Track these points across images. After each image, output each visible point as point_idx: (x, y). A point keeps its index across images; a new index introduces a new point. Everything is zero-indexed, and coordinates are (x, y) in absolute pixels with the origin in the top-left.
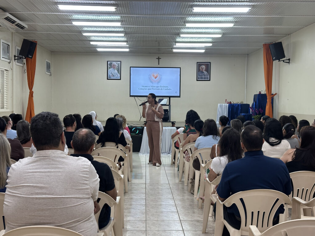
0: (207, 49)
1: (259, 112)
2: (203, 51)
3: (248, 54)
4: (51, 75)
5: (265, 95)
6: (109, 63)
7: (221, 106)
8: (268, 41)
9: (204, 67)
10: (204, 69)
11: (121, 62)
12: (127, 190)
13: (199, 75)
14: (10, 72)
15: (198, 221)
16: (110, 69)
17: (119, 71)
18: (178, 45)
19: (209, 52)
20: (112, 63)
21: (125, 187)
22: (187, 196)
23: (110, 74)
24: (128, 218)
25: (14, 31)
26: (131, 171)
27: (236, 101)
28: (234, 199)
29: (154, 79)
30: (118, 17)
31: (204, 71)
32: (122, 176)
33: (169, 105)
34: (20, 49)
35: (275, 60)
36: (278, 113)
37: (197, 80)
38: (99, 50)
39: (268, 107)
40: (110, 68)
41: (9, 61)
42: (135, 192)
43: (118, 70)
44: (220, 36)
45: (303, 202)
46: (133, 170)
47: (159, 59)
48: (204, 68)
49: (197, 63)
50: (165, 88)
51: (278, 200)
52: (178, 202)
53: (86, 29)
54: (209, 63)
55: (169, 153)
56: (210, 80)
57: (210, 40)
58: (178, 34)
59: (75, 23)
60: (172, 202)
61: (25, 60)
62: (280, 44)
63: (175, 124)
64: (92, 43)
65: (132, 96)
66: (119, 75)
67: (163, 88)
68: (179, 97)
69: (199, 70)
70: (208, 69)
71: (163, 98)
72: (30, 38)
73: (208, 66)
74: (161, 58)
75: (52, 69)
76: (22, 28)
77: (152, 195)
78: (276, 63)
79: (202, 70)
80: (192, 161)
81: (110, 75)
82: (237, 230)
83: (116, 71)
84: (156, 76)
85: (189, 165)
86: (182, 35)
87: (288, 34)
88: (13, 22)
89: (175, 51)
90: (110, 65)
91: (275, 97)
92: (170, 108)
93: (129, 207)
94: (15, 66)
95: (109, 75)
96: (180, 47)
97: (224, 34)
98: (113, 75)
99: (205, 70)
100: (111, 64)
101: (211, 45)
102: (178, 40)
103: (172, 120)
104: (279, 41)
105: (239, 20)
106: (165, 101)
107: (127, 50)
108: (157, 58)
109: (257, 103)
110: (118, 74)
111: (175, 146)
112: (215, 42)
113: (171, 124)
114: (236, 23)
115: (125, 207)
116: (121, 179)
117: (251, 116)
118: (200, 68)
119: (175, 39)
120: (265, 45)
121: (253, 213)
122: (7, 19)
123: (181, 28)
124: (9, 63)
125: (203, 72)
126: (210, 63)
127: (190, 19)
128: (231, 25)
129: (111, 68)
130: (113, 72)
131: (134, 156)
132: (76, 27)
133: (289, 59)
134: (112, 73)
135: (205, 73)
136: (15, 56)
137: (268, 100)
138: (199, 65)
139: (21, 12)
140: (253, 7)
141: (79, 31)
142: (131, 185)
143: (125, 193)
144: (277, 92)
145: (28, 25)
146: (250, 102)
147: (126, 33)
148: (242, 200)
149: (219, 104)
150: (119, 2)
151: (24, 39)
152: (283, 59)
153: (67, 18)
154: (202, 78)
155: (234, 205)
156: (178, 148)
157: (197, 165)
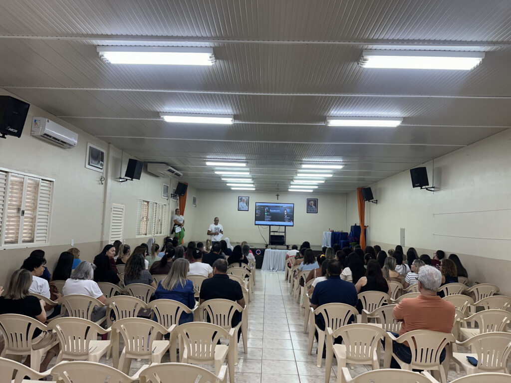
0: (314, 189)
1: (355, 239)
2: (311, 191)
3: (347, 194)
4: (196, 207)
5: (359, 226)
7: (325, 233)
8: (361, 186)
9: (312, 202)
12: (250, 300)
13: (309, 209)
14: (167, 206)
15: (301, 325)
16: (240, 203)
17: (248, 204)
18: (292, 187)
19: (316, 192)
20: (242, 198)
21: (249, 297)
22: (295, 306)
24: (251, 321)
25: (172, 178)
26: (254, 285)
27: (338, 229)
28: (321, 309)
30: (248, 169)
32: (247, 290)
33: (285, 232)
34: (175, 189)
35: (366, 200)
36: (370, 241)
38: (232, 189)
39: (361, 236)
41: (167, 198)
42: (256, 301)
43: (246, 204)
44: (323, 182)
45: (367, 313)
46: (256, 283)
47: (278, 195)
51: (349, 311)
52: (287, 310)
53: (224, 176)
57: (316, 184)
58: (292, 180)
59: (217, 173)
60: (283, 310)
61: (178, 198)
62: (370, 189)
64: (228, 184)
65: (257, 225)
66: (247, 207)
68: (293, 226)
69: (309, 204)
70: (316, 204)
72: (183, 181)
73: (316, 202)
75: (197, 202)
76: (179, 175)
77: (269, 304)
78: (366, 202)
79: (311, 205)
80: (299, 279)
81: (241, 207)
82: (322, 331)
83: (245, 204)
85: (297, 282)
86: (294, 180)
87: (376, 182)
88: (173, 172)
89: (290, 190)
90: (240, 200)
91: (367, 228)
92: (285, 234)
93: (252, 313)
94: (171, 202)
96: (293, 188)
97: (326, 180)
99: (314, 205)
101: (317, 187)
102: (292, 183)
103: (287, 244)
104: (369, 186)
105: (336, 172)
106: (282, 229)
107: (254, 189)
108: (276, 195)
109: (354, 233)
111: (288, 266)
112: (320, 185)
113: (286, 247)
114: (334, 174)
115: (249, 312)
116: (246, 292)
117: (348, 243)
119: (290, 182)
120: (358, 188)
121: (333, 319)
122: (169, 170)
123: (294, 175)
124: (167, 199)
126: (317, 199)
127: (300, 171)
128: (331, 176)
129: (242, 202)
130: (243, 205)
131: (257, 272)
132: (218, 175)
133: (377, 201)
135: (314, 207)
136: (172, 195)
137: (362, 231)
138: (309, 201)
139: (179, 165)
140: (345, 165)
141: (219, 177)
142: (254, 296)
143: (249, 302)
144: (369, 225)
145: (183, 173)
146: (349, 231)
147: (253, 179)
148: (325, 310)
149: (324, 232)
150: (249, 161)
151: (179, 183)
152: (372, 200)
153: (212, 169)
154: (311, 211)
155: (320, 313)
156: (290, 267)
157: (302, 283)
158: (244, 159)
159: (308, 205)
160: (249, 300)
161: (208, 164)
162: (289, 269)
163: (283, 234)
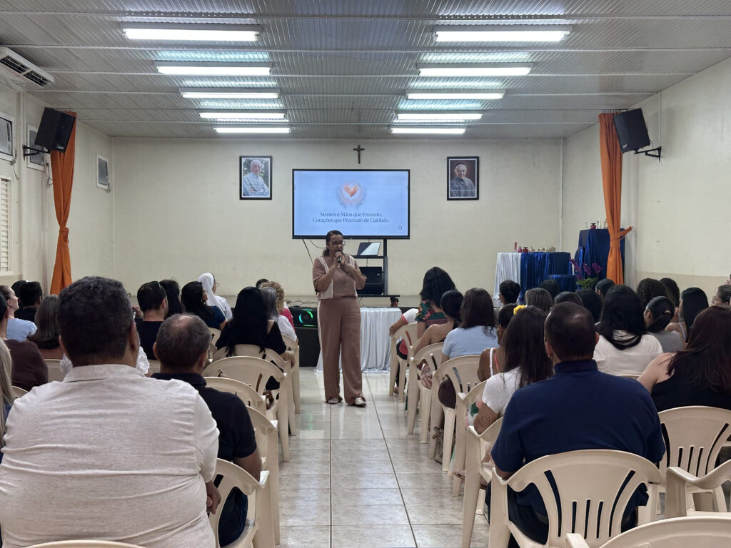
0: (469, 126)
1: (593, 271)
2: (461, 131)
3: (564, 138)
4: (108, 190)
5: (605, 232)
6: (243, 160)
7: (503, 257)
8: (610, 107)
9: (463, 167)
10: (465, 173)
11: (271, 157)
12: (287, 455)
13: (452, 187)
14: (14, 183)
15: (451, 526)
16: (246, 176)
17: (268, 178)
18: (403, 118)
19: (474, 133)
20: (250, 161)
21: (282, 448)
22: (426, 468)
23: (246, 187)
24: (291, 522)
25: (22, 90)
26: (297, 412)
27: (539, 245)
28: (531, 473)
29: (350, 197)
30: (263, 56)
31: (463, 178)
32: (274, 423)
33: (385, 257)
34: (36, 130)
35: (628, 150)
36: (636, 272)
37: (448, 199)
38: (220, 130)
39: (611, 260)
40: (246, 172)
41: (10, 158)
42: (304, 459)
43: (265, 178)
44: (499, 96)
45: (691, 477)
47: (359, 150)
48: (464, 171)
49: (448, 158)
50: (375, 218)
51: (632, 473)
52: (406, 483)
53: (189, 83)
54: (476, 159)
55: (385, 369)
56: (477, 199)
57: (477, 106)
58: (403, 93)
59: (164, 70)
60: (391, 483)
61: (48, 157)
62: (638, 114)
63: (397, 300)
64: (203, 115)
65: (299, 237)
66: (268, 190)
67: (369, 218)
68: (408, 237)
70: (474, 173)
71: (371, 241)
72: (61, 106)
73: (473, 166)
74: (363, 149)
75: (112, 177)
76: (42, 81)
77: (344, 466)
78: (628, 158)
79: (461, 175)
81: (248, 188)
83: (261, 180)
84: (352, 190)
85: (430, 396)
86: (411, 96)
87: (656, 91)
88: (20, 69)
89: (395, 131)
90: (245, 166)
91: (628, 236)
92: (385, 263)
93: (292, 494)
94: (24, 171)
95: (245, 189)
96: (406, 122)
97: (508, 92)
98: (253, 188)
99: (467, 176)
100: (248, 164)
101: (478, 116)
102: (402, 106)
103: (391, 291)
104: (636, 107)
105: (542, 58)
106: (374, 248)
107: (286, 130)
108: (355, 150)
109: (588, 250)
110: (266, 186)
111: (399, 353)
112: (489, 110)
113: (388, 301)
114: (534, 65)
115: (283, 495)
116: (271, 429)
117: (573, 279)
118: (455, 171)
119: (395, 103)
120: (603, 116)
121: (575, 504)
122: (8, 62)
123: (410, 78)
124: (12, 163)
125: (462, 180)
126: (478, 158)
127: (429, 59)
128: (524, 71)
129: (250, 171)
130: (254, 181)
131: (304, 375)
132: (167, 78)
133: (659, 149)
134: (251, 184)
135: (467, 181)
136: (25, 148)
137: (613, 244)
138: (453, 163)
139: (38, 45)
140: (574, 28)
141: (174, 88)
142: (297, 445)
143: (282, 462)
144: (632, 225)
145: (55, 75)
146: (571, 247)
147: (282, 92)
148: (549, 474)
149: (500, 254)
150: (265, 20)
151: (46, 109)
152: (646, 148)
153: (145, 58)
154: (459, 194)
155: (532, 486)
156: (405, 357)
157: (447, 395)
158: (247, 16)
159: (452, 176)
160: (282, 455)
161: (132, 34)
162: (401, 360)
163: (378, 263)
